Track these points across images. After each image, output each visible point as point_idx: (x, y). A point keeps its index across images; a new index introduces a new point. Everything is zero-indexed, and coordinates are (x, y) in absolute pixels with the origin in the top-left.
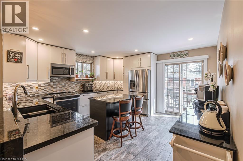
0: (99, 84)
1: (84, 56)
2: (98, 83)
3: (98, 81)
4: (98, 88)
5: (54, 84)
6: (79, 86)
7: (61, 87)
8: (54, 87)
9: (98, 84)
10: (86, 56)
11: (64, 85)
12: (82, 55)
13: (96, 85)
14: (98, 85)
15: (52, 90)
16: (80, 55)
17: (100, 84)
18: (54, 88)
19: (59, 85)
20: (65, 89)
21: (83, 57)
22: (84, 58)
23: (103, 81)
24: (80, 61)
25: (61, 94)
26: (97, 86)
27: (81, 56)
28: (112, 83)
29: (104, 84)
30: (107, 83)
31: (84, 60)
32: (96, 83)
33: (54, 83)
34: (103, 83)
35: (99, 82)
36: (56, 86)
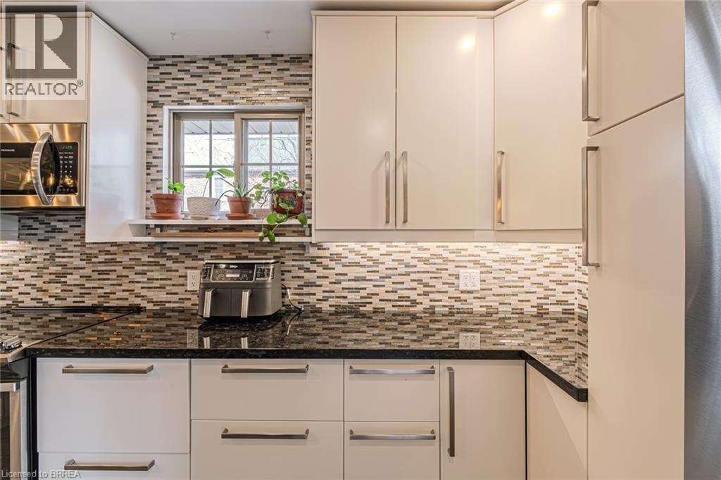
0: (364, 262)
1: (236, 66)
2: (353, 258)
3: (351, 245)
4: (354, 297)
5: (53, 256)
6: (198, 272)
7: (88, 272)
8: (53, 269)
9: (357, 264)
10: (255, 57)
11: (106, 262)
12: (224, 61)
13: (339, 269)
14: (353, 272)
15: (45, 287)
16: (211, 59)
17: (376, 262)
18: (53, 277)
19: (77, 262)
20: (113, 289)
21: (231, 75)
22: (236, 75)
23: (402, 246)
24: (206, 102)
25: (88, 315)
26: (345, 284)
27: (219, 68)
28: (514, 260)
29: (421, 266)
30: (446, 260)
31: (236, 88)
32: (336, 258)
33: (54, 249)
34: (407, 258)
35: (364, 250)
36: (64, 266)
